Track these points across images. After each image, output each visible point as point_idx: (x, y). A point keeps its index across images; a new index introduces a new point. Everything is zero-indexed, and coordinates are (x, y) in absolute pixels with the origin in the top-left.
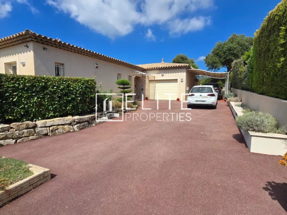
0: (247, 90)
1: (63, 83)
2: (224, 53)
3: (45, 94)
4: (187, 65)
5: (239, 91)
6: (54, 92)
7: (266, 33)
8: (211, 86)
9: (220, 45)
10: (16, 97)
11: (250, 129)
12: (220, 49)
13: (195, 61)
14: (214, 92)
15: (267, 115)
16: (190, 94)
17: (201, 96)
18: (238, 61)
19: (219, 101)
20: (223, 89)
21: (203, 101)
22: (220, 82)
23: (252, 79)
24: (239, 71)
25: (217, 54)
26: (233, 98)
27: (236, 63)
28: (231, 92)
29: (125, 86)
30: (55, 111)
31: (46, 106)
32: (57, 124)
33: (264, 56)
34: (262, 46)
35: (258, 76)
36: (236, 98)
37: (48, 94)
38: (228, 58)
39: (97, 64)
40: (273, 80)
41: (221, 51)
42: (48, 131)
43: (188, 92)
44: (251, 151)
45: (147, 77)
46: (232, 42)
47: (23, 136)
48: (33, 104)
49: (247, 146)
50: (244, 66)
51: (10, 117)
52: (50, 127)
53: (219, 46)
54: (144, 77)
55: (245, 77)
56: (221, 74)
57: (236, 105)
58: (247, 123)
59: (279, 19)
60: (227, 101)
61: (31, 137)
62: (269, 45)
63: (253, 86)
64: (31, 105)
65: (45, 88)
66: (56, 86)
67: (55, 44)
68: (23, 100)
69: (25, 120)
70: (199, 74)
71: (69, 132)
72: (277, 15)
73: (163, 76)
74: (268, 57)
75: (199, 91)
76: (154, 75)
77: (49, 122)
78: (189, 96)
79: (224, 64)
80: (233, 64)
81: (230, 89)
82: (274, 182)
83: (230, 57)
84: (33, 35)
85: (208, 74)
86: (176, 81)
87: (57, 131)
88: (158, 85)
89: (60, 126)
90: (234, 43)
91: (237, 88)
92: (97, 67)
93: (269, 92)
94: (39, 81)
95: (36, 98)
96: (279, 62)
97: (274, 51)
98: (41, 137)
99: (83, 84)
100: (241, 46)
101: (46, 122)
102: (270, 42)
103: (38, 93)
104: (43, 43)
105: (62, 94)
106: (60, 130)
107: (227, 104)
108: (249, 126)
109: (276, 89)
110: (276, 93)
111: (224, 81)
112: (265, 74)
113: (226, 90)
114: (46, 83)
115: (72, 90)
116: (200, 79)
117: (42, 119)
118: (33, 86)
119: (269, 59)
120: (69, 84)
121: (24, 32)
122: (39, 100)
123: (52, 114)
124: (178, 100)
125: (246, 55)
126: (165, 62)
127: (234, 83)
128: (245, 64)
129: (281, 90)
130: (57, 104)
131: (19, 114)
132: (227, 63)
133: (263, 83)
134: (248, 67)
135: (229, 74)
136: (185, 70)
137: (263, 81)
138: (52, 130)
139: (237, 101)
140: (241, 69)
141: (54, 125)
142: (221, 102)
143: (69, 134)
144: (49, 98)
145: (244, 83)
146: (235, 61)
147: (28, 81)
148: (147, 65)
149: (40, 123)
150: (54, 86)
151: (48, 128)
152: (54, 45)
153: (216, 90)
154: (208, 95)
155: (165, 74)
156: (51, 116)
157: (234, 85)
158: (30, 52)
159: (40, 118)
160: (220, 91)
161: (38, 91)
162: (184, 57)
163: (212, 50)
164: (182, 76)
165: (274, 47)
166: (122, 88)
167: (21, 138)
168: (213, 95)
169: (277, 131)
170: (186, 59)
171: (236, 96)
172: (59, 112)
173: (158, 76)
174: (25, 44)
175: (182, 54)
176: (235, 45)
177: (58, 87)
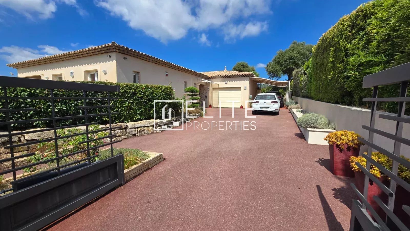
0: (307, 97)
1: (148, 90)
2: (285, 61)
3: (134, 100)
4: (251, 73)
5: (300, 99)
6: (142, 98)
7: (321, 51)
8: (274, 94)
9: (282, 54)
10: (113, 102)
11: (308, 126)
12: (281, 58)
13: (255, 69)
14: (277, 100)
15: (322, 116)
16: (255, 101)
17: (265, 103)
18: (298, 70)
19: (281, 109)
20: (285, 97)
21: (267, 108)
22: (281, 90)
23: (311, 88)
24: (299, 80)
25: (278, 63)
26: (294, 106)
27: (297, 73)
28: (292, 100)
29: (193, 93)
30: (141, 114)
31: (135, 110)
32: (144, 126)
33: (320, 68)
34: (318, 60)
35: (315, 85)
36: (297, 105)
37: (137, 99)
38: (289, 67)
39: (167, 73)
40: (326, 89)
41: (282, 59)
42: (137, 132)
43: (253, 99)
44: (309, 143)
45: (210, 85)
46: (292, 51)
47: (117, 135)
48: (125, 108)
49: (305, 140)
50: (304, 75)
51: (107, 119)
52: (138, 128)
53: (280, 55)
54: (208, 84)
55: (305, 85)
56: (283, 82)
57: (297, 111)
58: (306, 122)
59: (330, 41)
60: (289, 108)
61: (123, 137)
62: (323, 60)
63: (312, 94)
64: (123, 109)
65: (134, 94)
66: (143, 93)
67: (134, 54)
68: (118, 104)
69: (118, 121)
70: (261, 82)
71: (153, 133)
72: (328, 38)
73: (226, 84)
74: (323, 70)
75: (263, 98)
76: (217, 83)
77: (137, 124)
78: (254, 103)
79: (284, 72)
80: (294, 73)
81: (291, 98)
82: (323, 159)
83: (291, 66)
84: (118, 47)
85: (270, 83)
86: (239, 88)
87: (143, 132)
88: (221, 93)
89: (146, 128)
90: (295, 52)
91: (297, 96)
92: (167, 75)
93: (324, 99)
94: (130, 88)
95: (127, 103)
96: (330, 75)
97: (326, 65)
98: (131, 137)
99: (163, 91)
100: (302, 55)
101: (135, 124)
102: (324, 58)
103: (129, 98)
104: (124, 54)
105: (147, 100)
106: (146, 131)
107: (288, 110)
108: (307, 124)
109: (328, 96)
110: (329, 99)
111: (285, 89)
112: (321, 84)
113: (287, 98)
114: (135, 90)
115: (155, 96)
116: (262, 87)
117: (131, 121)
118: (126, 92)
119: (324, 72)
120: (153, 91)
121: (110, 44)
122: (130, 104)
123: (138, 117)
124: (242, 107)
125: (306, 65)
126: (228, 70)
127: (295, 92)
128: (305, 74)
129: (332, 96)
130: (143, 108)
131: (113, 116)
132: (288, 71)
133: (320, 91)
134: (307, 77)
135: (291, 82)
136: (248, 78)
137: (319, 89)
138: (140, 131)
139: (298, 108)
140: (301, 79)
141: (141, 127)
142: (283, 110)
143: (153, 135)
144: (137, 103)
145: (304, 92)
146: (296, 71)
147: (121, 89)
148: (209, 72)
149: (130, 124)
150: (142, 92)
151: (136, 129)
152: (132, 55)
153: (278, 97)
154: (272, 102)
155: (228, 82)
156: (138, 119)
157: (295, 93)
158: (112, 61)
159: (129, 121)
160: (282, 99)
161: (129, 97)
162: (244, 65)
163: (273, 59)
164: (246, 84)
165: (326, 62)
166: (191, 95)
167: (115, 137)
168: (276, 102)
169: (328, 127)
170: (247, 67)
171: (297, 103)
172: (144, 115)
173: (222, 84)
174: (109, 54)
175: (242, 62)
176: (296, 54)
177: (144, 93)
